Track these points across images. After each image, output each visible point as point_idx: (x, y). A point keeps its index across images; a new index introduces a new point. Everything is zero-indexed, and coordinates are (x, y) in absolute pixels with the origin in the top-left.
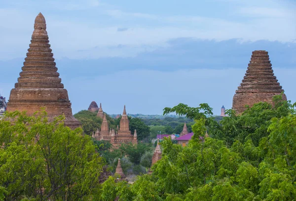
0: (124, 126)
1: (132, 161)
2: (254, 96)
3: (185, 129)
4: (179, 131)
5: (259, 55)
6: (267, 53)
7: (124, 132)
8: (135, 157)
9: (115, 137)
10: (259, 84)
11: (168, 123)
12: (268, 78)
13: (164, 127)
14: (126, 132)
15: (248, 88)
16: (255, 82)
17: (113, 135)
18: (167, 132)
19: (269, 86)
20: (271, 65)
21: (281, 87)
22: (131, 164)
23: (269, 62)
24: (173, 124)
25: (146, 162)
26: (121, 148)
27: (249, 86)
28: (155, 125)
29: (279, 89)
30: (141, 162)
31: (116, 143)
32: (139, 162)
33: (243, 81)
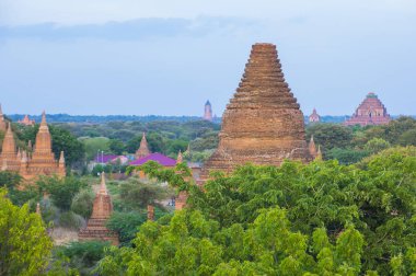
0: (44, 145)
1: (57, 205)
2: (253, 113)
3: (143, 145)
4: (133, 149)
5: (263, 50)
6: (275, 47)
7: (42, 154)
8: (63, 199)
9: (28, 163)
10: (262, 95)
11: (115, 131)
12: (276, 86)
13: (107, 139)
14: (46, 154)
15: (245, 102)
16: (256, 92)
17: (24, 160)
18: (112, 149)
19: (277, 99)
20: (280, 66)
21: (295, 100)
22: (55, 209)
23: (278, 61)
24: (124, 133)
25: (81, 206)
26: (38, 183)
27: (247, 98)
28: (92, 136)
29: (292, 103)
30: (72, 206)
31: (29, 173)
32: (69, 207)
33: (238, 90)
